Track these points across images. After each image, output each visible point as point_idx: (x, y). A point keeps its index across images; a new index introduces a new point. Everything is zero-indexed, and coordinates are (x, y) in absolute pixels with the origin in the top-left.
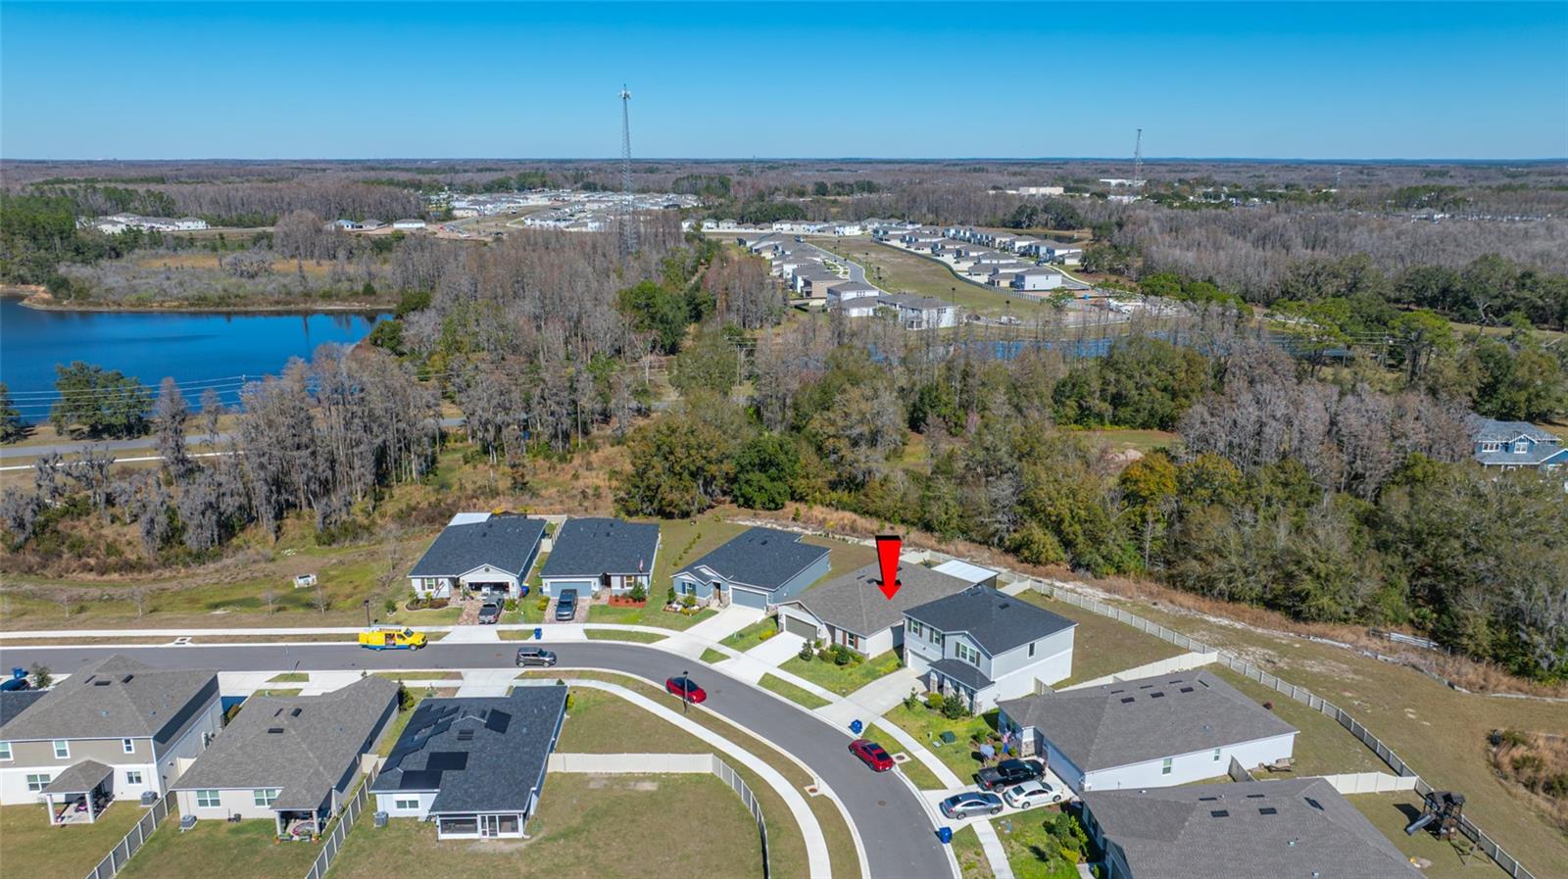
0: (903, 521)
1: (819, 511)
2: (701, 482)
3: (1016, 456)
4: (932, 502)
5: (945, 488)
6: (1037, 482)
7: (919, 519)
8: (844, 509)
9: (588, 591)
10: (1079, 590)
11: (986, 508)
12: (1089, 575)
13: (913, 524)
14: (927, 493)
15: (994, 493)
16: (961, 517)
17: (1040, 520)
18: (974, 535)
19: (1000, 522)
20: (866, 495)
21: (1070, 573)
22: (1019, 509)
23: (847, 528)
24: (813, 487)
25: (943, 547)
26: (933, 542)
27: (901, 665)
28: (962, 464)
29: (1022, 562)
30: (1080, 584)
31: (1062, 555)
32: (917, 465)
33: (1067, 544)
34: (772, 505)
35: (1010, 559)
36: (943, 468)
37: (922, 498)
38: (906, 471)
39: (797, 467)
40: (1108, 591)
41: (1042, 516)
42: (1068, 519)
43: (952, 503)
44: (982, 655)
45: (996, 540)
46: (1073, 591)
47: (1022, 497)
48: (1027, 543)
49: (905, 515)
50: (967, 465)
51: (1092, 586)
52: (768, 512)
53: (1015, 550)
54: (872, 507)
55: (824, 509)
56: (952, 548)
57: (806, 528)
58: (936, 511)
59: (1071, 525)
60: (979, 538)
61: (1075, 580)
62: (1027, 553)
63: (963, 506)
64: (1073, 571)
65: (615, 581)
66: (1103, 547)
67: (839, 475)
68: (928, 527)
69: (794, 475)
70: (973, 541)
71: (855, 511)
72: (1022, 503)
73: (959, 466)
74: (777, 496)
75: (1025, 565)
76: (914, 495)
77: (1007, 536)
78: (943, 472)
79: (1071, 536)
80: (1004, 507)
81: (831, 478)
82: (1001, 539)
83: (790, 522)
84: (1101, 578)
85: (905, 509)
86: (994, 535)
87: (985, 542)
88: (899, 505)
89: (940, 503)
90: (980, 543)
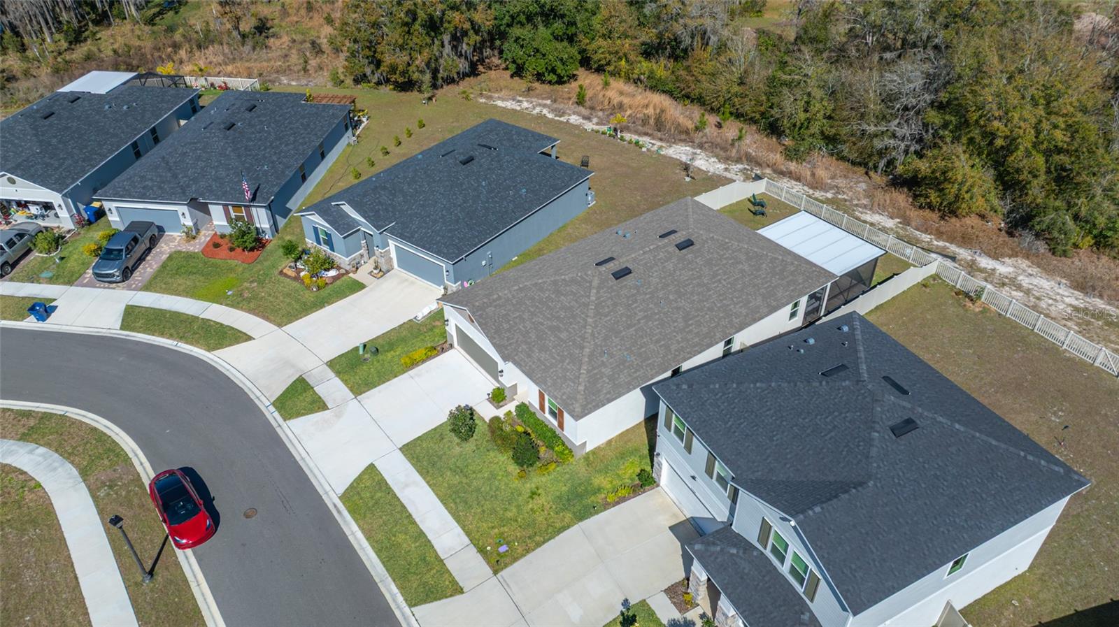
0: (738, 115)
1: (618, 90)
2: (446, 38)
3: (941, 19)
4: (785, 90)
5: (812, 68)
6: (980, 72)
7: (763, 114)
8: (654, 88)
9: (177, 225)
10: (1025, 281)
11: (874, 107)
12: (1042, 247)
13: (753, 121)
14: (779, 74)
15: (892, 79)
16: (830, 118)
17: (971, 141)
18: (845, 149)
19: (894, 136)
20: (688, 68)
21: (1004, 237)
22: (934, 117)
23: (652, 121)
24: (617, 52)
25: (793, 166)
26: (777, 158)
27: (646, 481)
28: (843, 28)
29: (921, 207)
30: (1024, 263)
31: (996, 202)
32: (778, 25)
33: (1008, 182)
34: (553, 77)
35: (901, 198)
36: (813, 33)
37: (771, 81)
38: (761, 32)
39: (596, 21)
40: (1082, 285)
41: (976, 133)
42: (1026, 143)
43: (818, 93)
44: (823, 583)
45: (882, 164)
46: (1013, 283)
47: (943, 96)
48: (938, 181)
49: (742, 105)
50: (851, 30)
51: (1049, 271)
52: (547, 87)
53: (911, 184)
54: (695, 90)
55: (630, 88)
56: (804, 169)
57: (588, 118)
58: (790, 105)
59: (1028, 154)
60: (853, 156)
61: (1014, 255)
62: (934, 197)
63: (836, 100)
64: (1011, 234)
65: (217, 212)
66: (1082, 200)
67: (660, 36)
68: (774, 129)
69: (590, 32)
70: (842, 158)
71: (670, 93)
72: (941, 107)
73: (839, 31)
74: (559, 64)
75: (927, 213)
76: (758, 77)
77: (901, 158)
78: (813, 40)
79: (1024, 176)
80: (906, 109)
81: (644, 38)
82: (890, 163)
83: (570, 105)
84: (1065, 254)
85: (743, 96)
86: (881, 153)
87: (864, 163)
88: (736, 89)
89: (798, 92)
90: (854, 163)
